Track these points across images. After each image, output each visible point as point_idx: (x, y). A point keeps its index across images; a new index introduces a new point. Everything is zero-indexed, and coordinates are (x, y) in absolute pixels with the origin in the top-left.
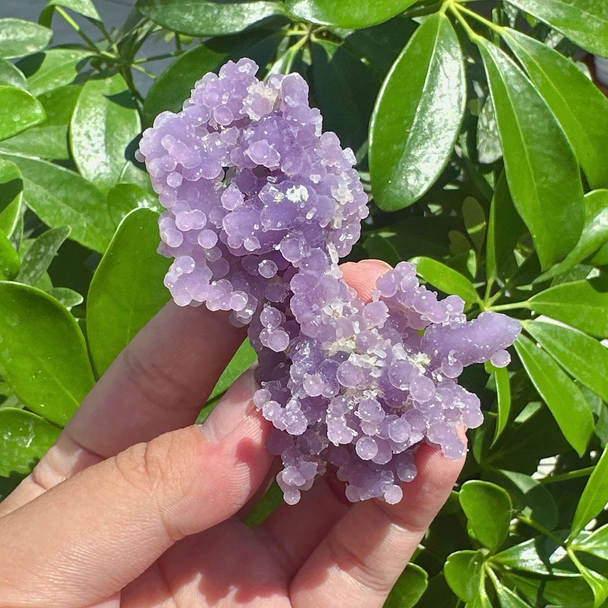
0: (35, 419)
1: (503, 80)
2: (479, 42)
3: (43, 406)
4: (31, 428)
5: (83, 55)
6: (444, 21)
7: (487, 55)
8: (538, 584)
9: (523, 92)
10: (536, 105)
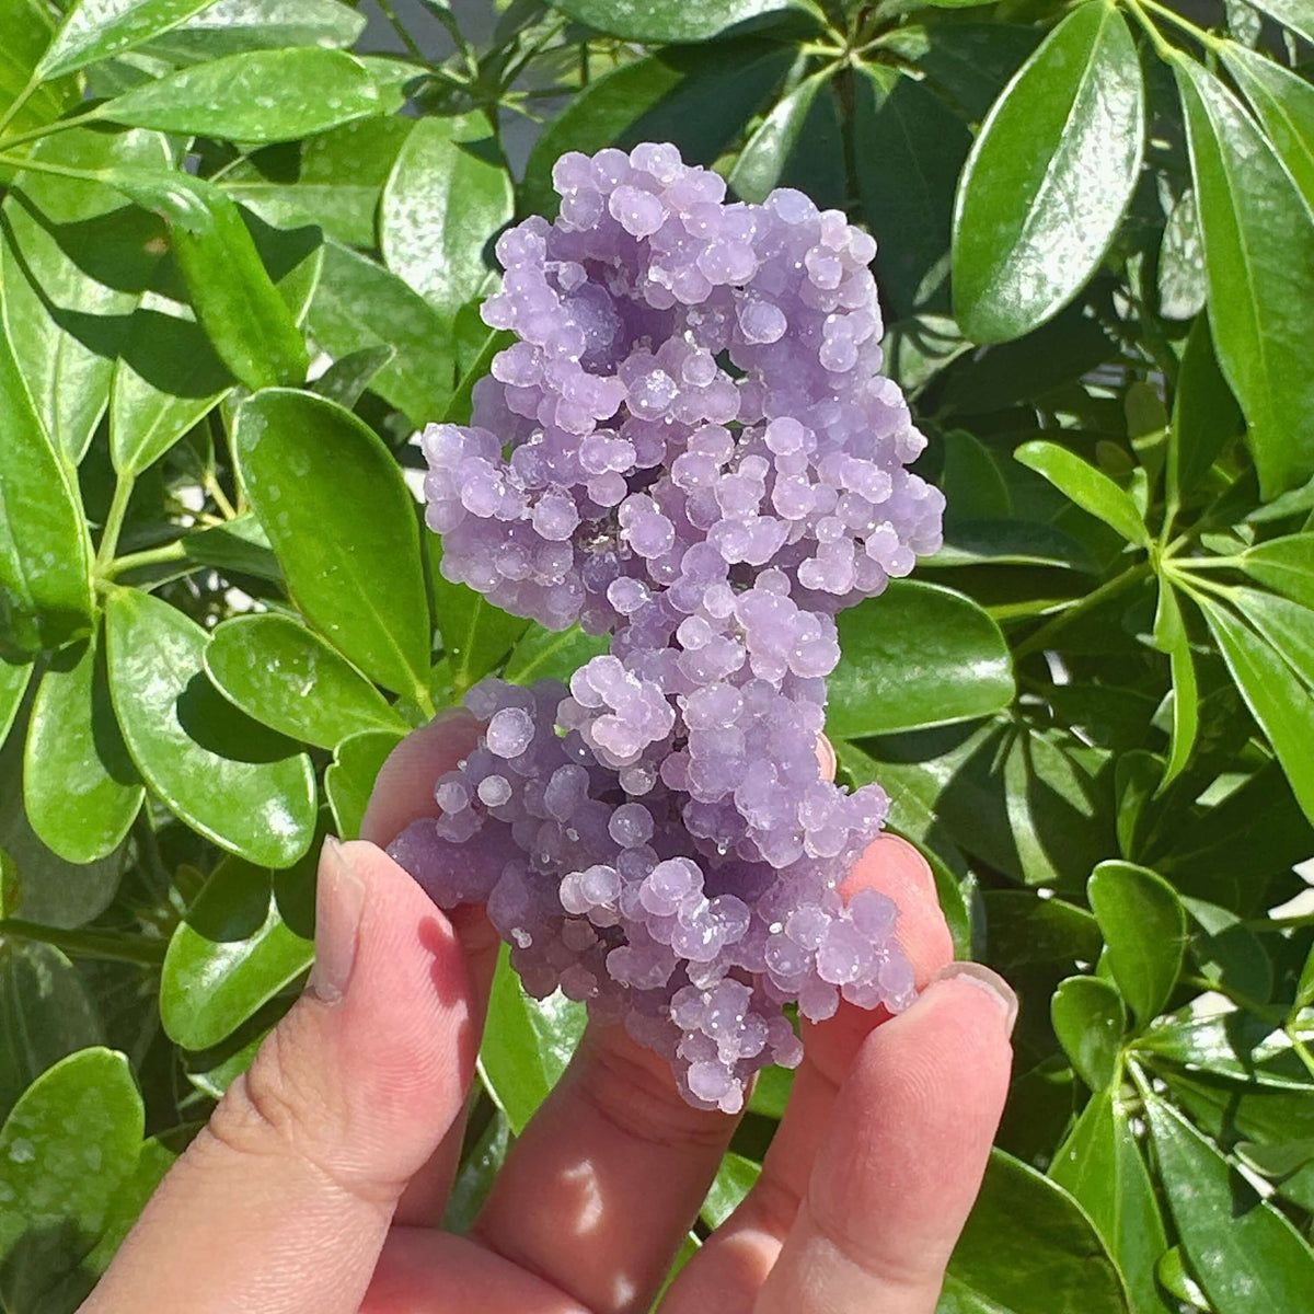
0: (321, 649)
1: (1216, 131)
2: (1175, 61)
3: (336, 627)
4: (312, 664)
5: (413, 72)
6: (1112, 16)
7: (1190, 85)
8: (1224, 1099)
9: (1249, 160)
10: (1275, 185)
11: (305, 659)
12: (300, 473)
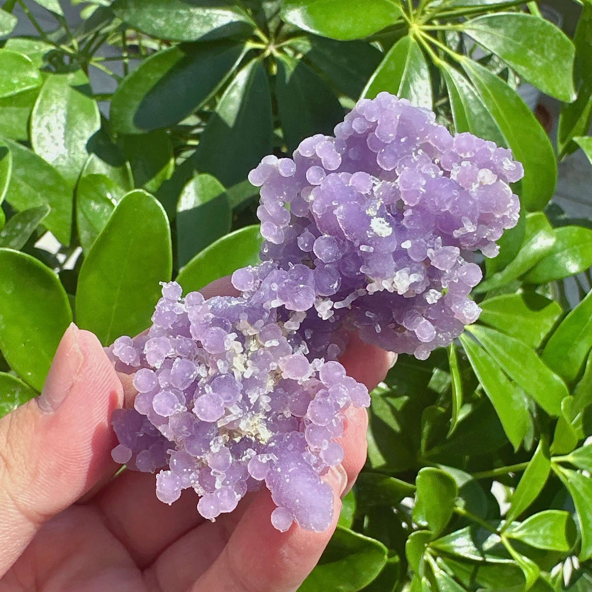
0: (23, 387)
1: (463, 103)
2: (443, 67)
3: (30, 374)
4: (17, 395)
6: (414, 44)
7: (450, 79)
8: (471, 569)
9: (479, 115)
10: (490, 128)
11: (13, 393)
12: (9, 292)
